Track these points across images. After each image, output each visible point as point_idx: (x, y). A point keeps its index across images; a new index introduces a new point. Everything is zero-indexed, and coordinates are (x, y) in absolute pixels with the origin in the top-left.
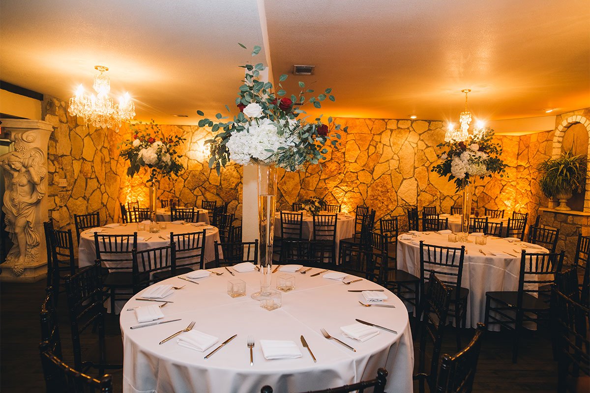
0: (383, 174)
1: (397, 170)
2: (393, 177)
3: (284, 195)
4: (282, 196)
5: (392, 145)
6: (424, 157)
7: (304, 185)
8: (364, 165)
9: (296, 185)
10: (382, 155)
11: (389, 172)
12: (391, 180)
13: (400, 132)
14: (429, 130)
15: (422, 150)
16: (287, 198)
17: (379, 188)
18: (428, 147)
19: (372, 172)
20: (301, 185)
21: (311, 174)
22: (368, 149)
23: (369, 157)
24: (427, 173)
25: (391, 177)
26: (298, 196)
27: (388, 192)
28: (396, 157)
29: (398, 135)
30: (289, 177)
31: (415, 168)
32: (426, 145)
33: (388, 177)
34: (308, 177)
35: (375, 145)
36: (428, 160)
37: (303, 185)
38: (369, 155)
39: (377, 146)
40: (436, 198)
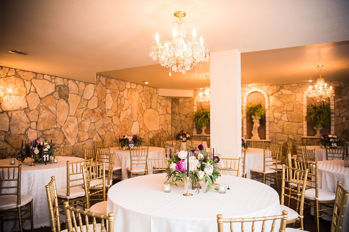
0: (125, 118)
1: (131, 116)
2: (129, 120)
3: (67, 137)
4: (65, 138)
5: (128, 99)
6: (141, 108)
7: (81, 128)
8: (115, 113)
9: (75, 128)
10: (124, 105)
11: (127, 117)
12: (128, 122)
13: (131, 91)
14: (143, 91)
15: (141, 103)
16: (69, 139)
17: (123, 128)
18: (143, 101)
19: (119, 117)
20: (79, 128)
21: (85, 119)
22: (117, 101)
23: (118, 106)
24: (142, 118)
25: (128, 120)
26: (77, 137)
27: (127, 130)
28: (130, 107)
29: (131, 93)
30: (70, 121)
31: (138, 114)
32: (142, 100)
33: (127, 121)
34: (83, 121)
35: (120, 98)
36: (143, 109)
37: (80, 128)
38: (118, 104)
39: (121, 99)
40: (146, 133)
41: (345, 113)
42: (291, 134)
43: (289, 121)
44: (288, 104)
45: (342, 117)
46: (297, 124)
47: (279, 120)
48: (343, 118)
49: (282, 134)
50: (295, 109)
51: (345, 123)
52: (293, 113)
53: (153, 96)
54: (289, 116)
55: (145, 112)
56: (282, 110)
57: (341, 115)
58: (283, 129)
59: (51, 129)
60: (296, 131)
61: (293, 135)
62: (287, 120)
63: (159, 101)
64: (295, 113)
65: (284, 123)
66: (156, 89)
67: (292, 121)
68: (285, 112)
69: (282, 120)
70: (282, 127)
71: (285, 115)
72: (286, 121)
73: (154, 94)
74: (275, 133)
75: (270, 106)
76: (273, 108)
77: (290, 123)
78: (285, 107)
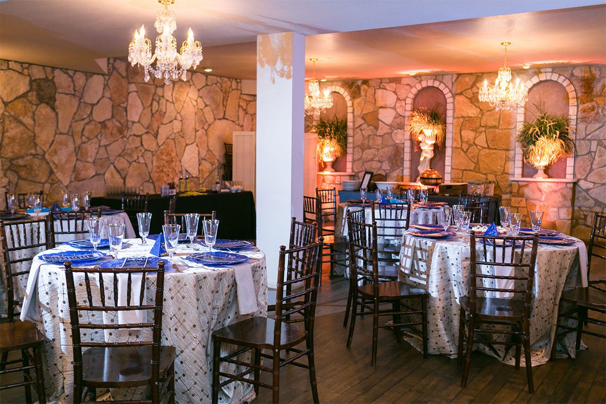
0: (168, 138)
1: (181, 133)
2: (177, 142)
3: (55, 170)
4: (51, 172)
5: (174, 101)
6: (203, 118)
7: (81, 155)
8: (148, 128)
9: (70, 155)
10: (165, 113)
11: (173, 137)
12: (175, 146)
13: (181, 86)
14: (207, 85)
15: (201, 109)
16: (59, 175)
17: (164, 157)
18: (206, 106)
19: (156, 136)
20: (76, 155)
21: (89, 139)
22: (151, 105)
23: (153, 115)
24: (206, 138)
25: (175, 142)
26: (74, 171)
27: (173, 161)
28: (179, 117)
29: (180, 89)
30: (61, 143)
31: (196, 131)
32: (205, 103)
33: (172, 142)
34: (85, 143)
35: (158, 99)
36: (207, 122)
37: (79, 154)
38: (154, 112)
39: (160, 102)
40: (214, 166)
41: (597, 132)
42: (491, 173)
43: (489, 148)
44: (488, 113)
45: (590, 140)
46: (504, 152)
47: (471, 145)
48: (593, 142)
49: (474, 173)
50: (501, 122)
51: (595, 152)
52: (497, 131)
53: (230, 94)
54: (490, 138)
55: (212, 126)
56: (478, 124)
57: (589, 137)
58: (477, 163)
59: (25, 156)
60: (501, 166)
61: (496, 176)
62: (486, 146)
63: (243, 104)
64: (501, 131)
65: (480, 150)
66: (236, 79)
67: (496, 147)
68: (483, 129)
69: (476, 145)
70: (476, 160)
71: (483, 136)
72: (484, 148)
73: (232, 90)
74: (463, 170)
75: (455, 116)
76: (462, 120)
77: (492, 151)
78: (484, 118)
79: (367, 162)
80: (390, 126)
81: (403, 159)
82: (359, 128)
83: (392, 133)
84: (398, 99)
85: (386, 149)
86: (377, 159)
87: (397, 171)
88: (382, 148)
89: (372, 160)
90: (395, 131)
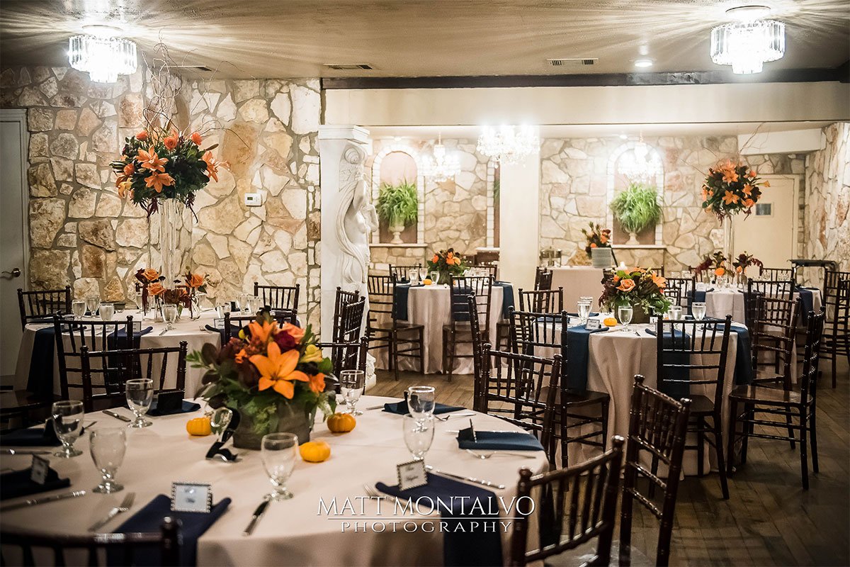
41: (682, 200)
43: (580, 216)
44: (578, 180)
45: (675, 207)
46: (595, 219)
47: (560, 212)
48: (679, 209)
49: (565, 241)
50: (591, 189)
51: (681, 219)
52: (588, 198)
54: (580, 205)
56: (568, 191)
57: (675, 204)
58: (568, 231)
62: (576, 213)
64: (591, 198)
65: (570, 218)
67: (587, 214)
68: (573, 196)
69: (566, 213)
70: (567, 227)
71: (573, 203)
72: (574, 215)
74: (553, 239)
75: (543, 182)
76: (550, 186)
77: (583, 218)
78: (574, 185)
79: (442, 231)
80: (470, 191)
81: (485, 228)
82: (431, 194)
83: (471, 199)
84: (478, 162)
85: (465, 217)
86: (454, 227)
87: (479, 241)
88: (461, 215)
89: (449, 228)
90: (476, 197)
